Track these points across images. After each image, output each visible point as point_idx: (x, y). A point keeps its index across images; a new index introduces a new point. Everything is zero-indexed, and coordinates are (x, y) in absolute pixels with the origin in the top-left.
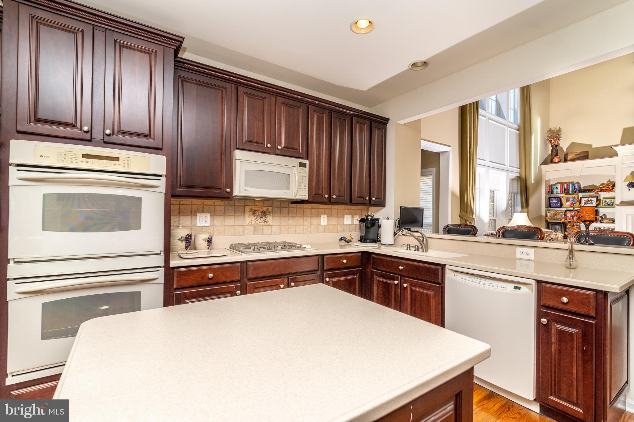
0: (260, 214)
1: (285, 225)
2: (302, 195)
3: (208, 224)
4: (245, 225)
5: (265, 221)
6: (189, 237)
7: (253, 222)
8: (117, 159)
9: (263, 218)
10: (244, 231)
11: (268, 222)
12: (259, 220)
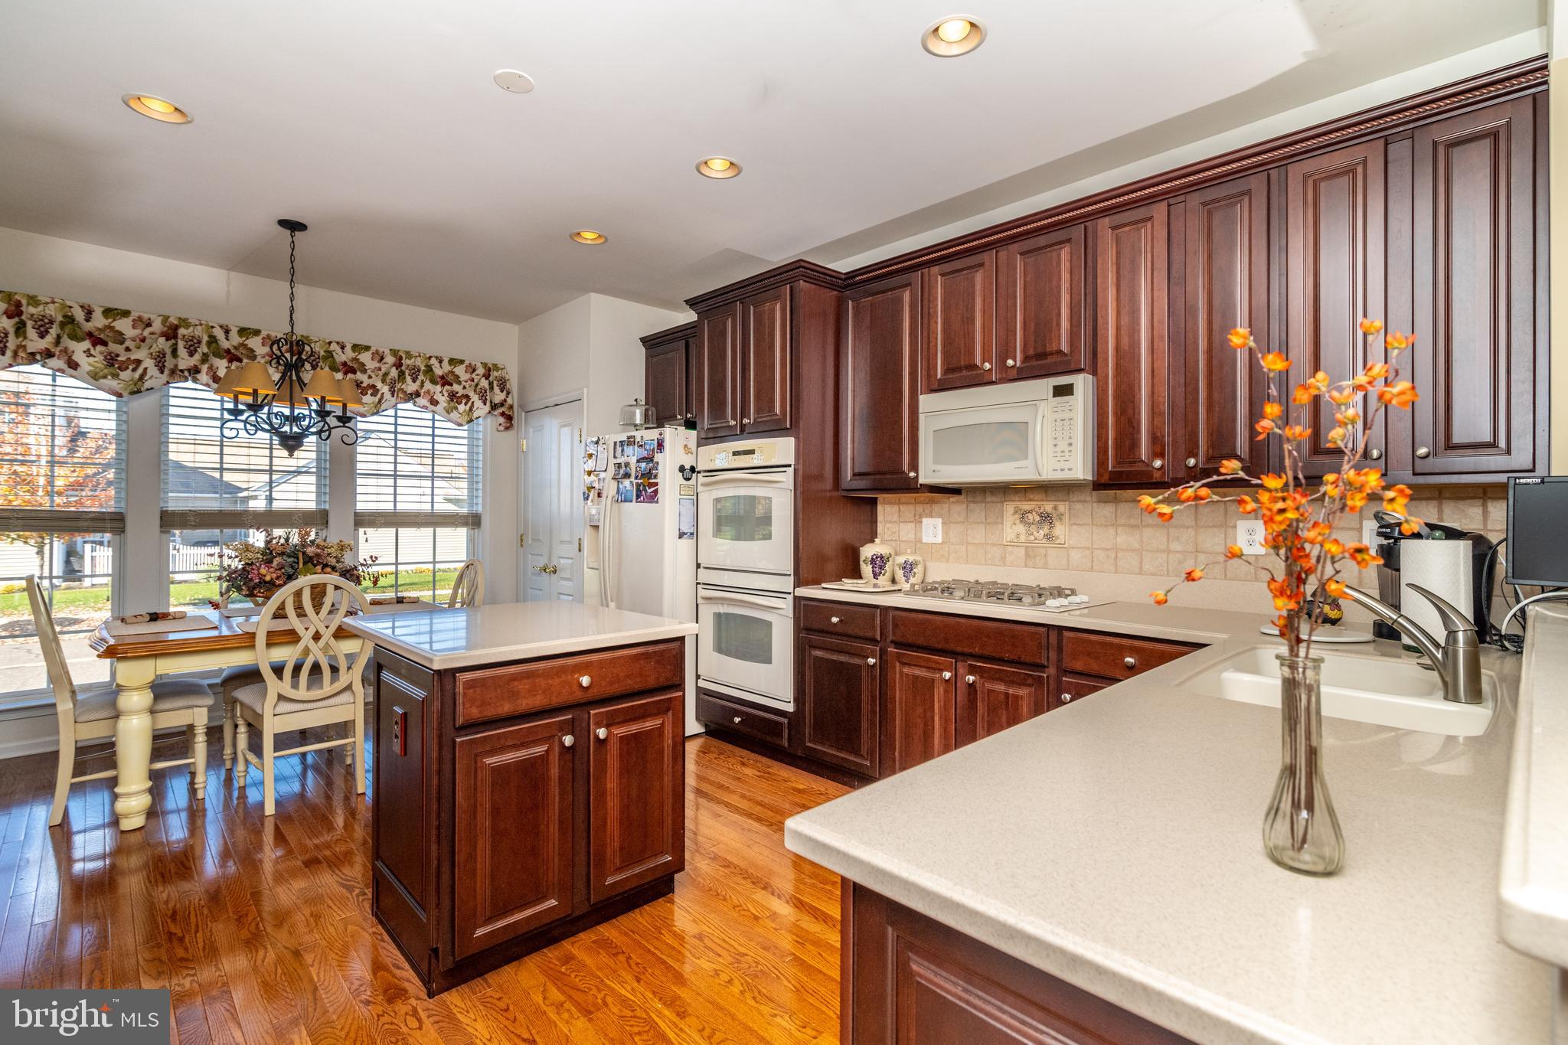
0: (1038, 518)
1: (1108, 550)
2: (1062, 470)
3: (939, 540)
4: (1005, 543)
5: (1049, 537)
6: (877, 558)
7: (1023, 538)
8: (752, 452)
9: (1046, 530)
10: (1003, 559)
11: (1057, 538)
12: (1035, 533)
